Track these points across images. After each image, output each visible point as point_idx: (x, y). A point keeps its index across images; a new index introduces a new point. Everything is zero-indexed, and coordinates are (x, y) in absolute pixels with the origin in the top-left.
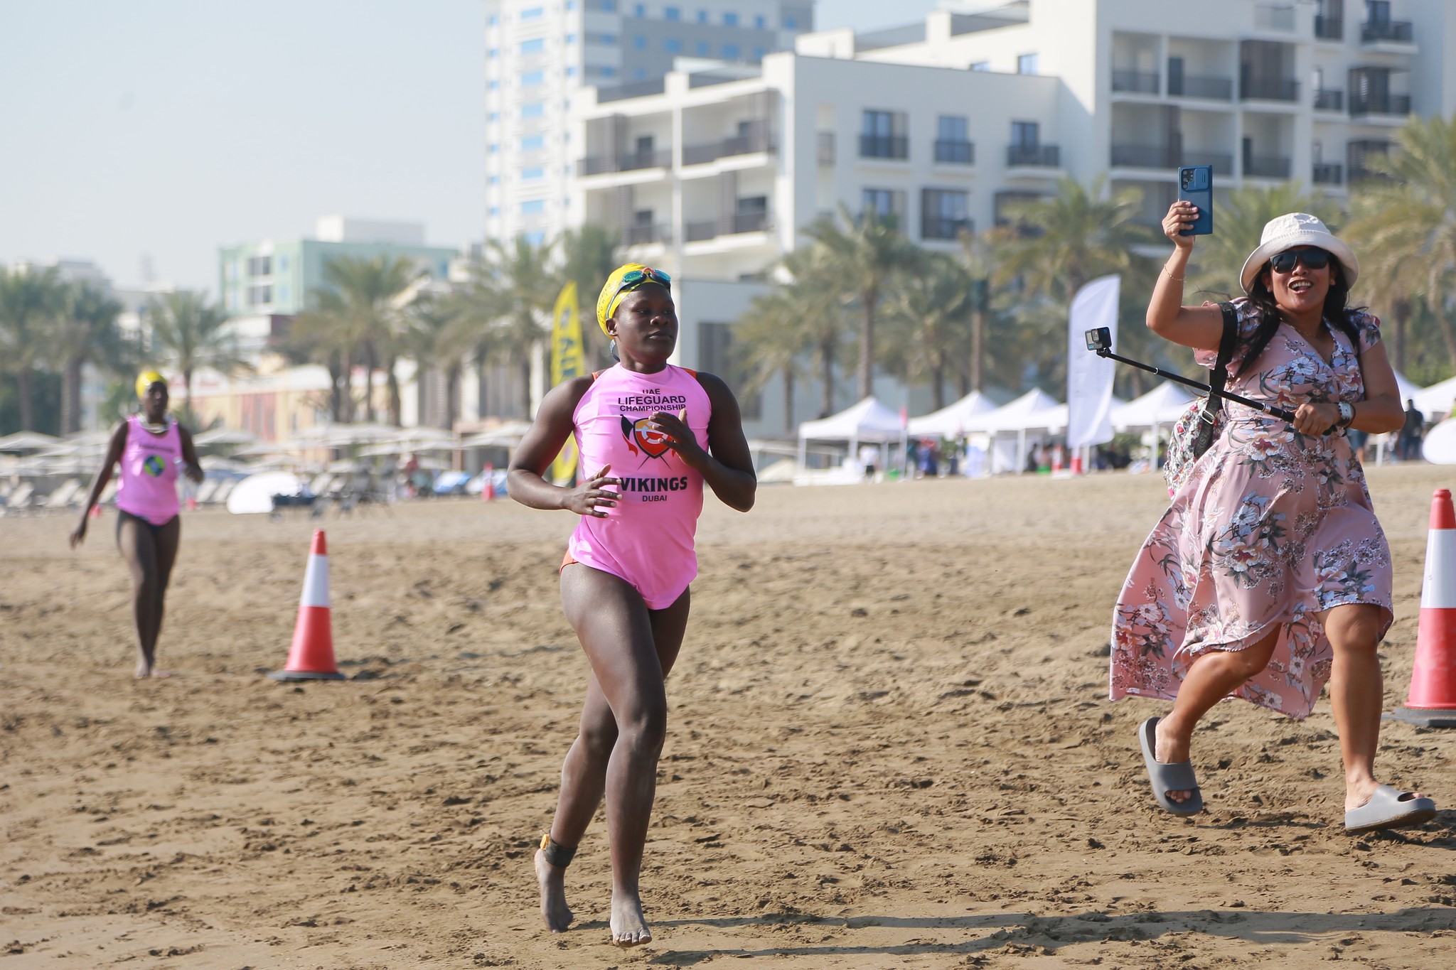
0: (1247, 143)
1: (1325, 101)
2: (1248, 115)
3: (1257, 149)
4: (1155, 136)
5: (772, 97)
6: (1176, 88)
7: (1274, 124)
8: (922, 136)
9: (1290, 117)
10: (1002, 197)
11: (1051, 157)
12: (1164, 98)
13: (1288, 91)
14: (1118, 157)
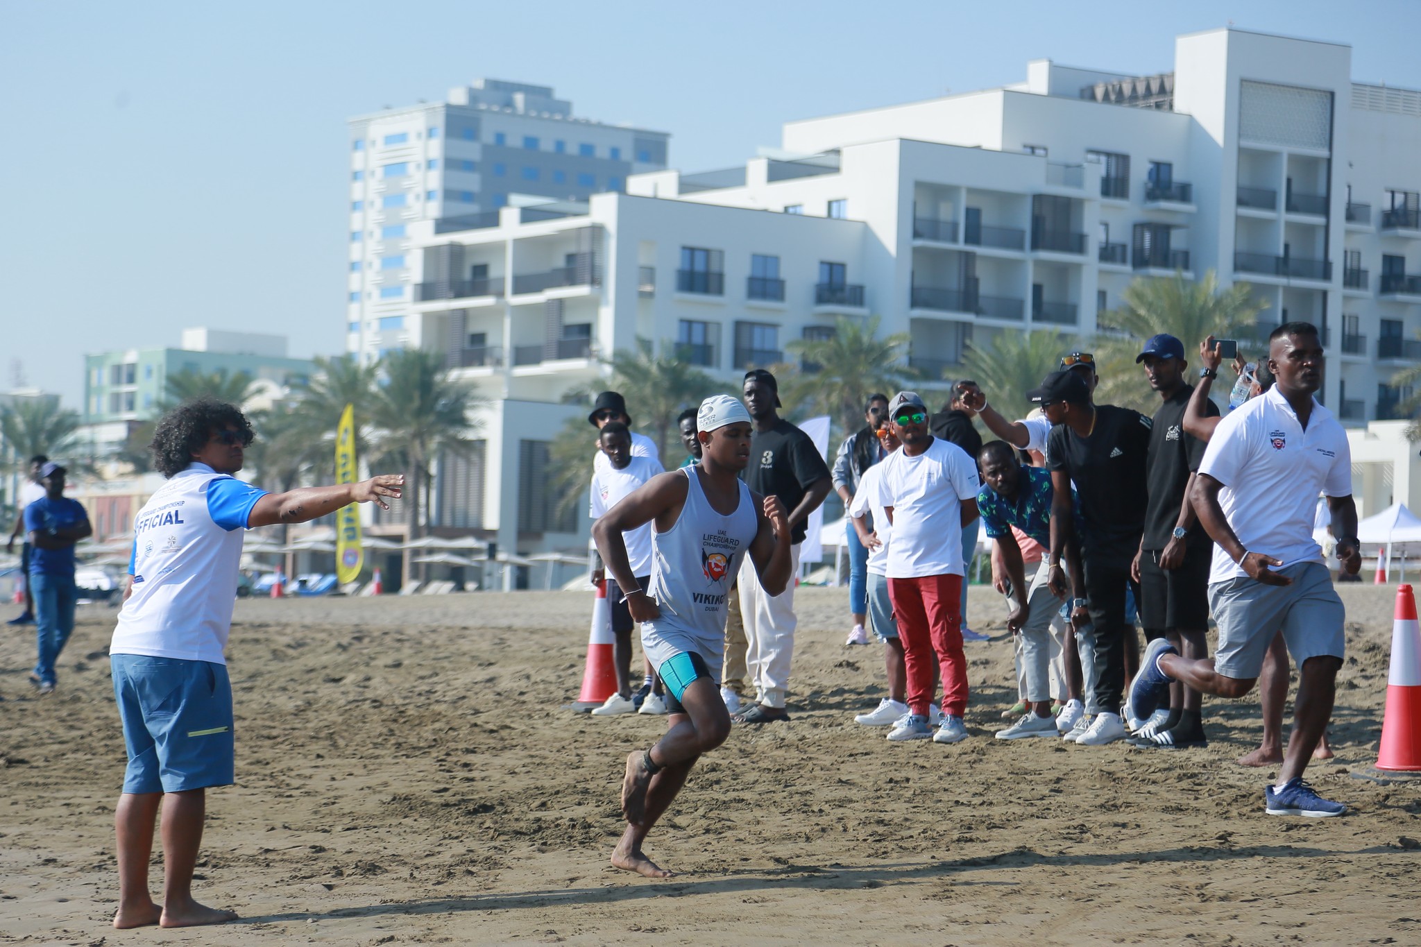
0: (1037, 289)
1: (1108, 253)
2: (1038, 263)
3: (1047, 296)
4: (953, 281)
5: (597, 231)
6: (973, 236)
7: (1064, 273)
8: (736, 273)
9: (1078, 267)
10: (811, 331)
11: (857, 296)
12: (961, 246)
13: (1077, 244)
14: (917, 300)
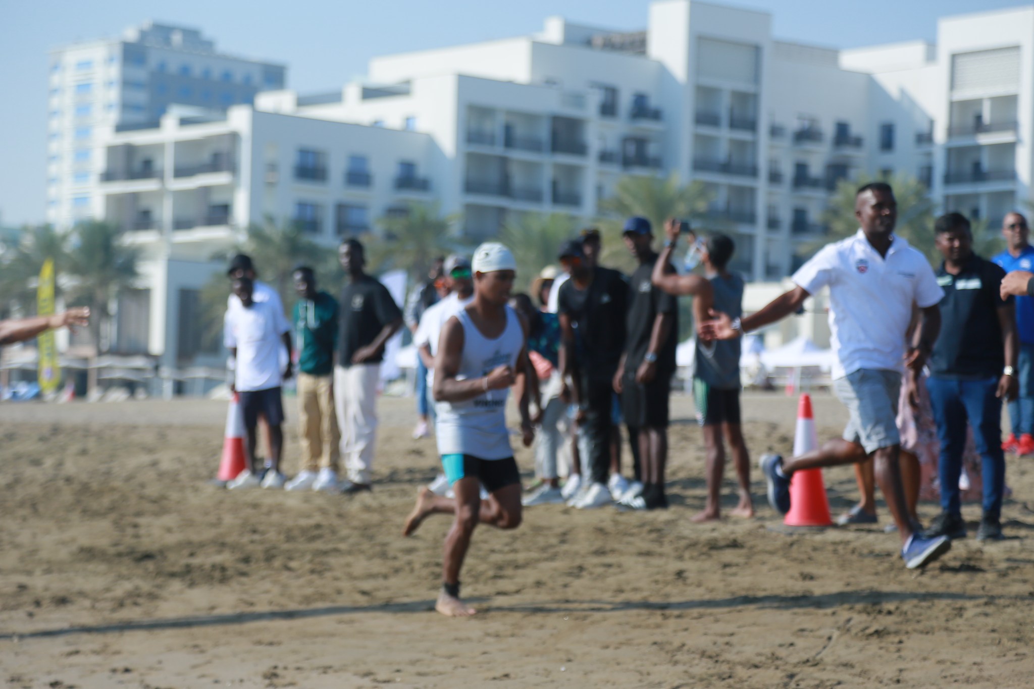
0: (554, 184)
1: (605, 157)
2: (555, 165)
3: (561, 188)
4: (493, 175)
5: (234, 137)
6: (509, 141)
7: (572, 172)
8: (337, 167)
9: (581, 167)
11: (423, 185)
12: (499, 150)
13: (579, 149)
14: (470, 187)
